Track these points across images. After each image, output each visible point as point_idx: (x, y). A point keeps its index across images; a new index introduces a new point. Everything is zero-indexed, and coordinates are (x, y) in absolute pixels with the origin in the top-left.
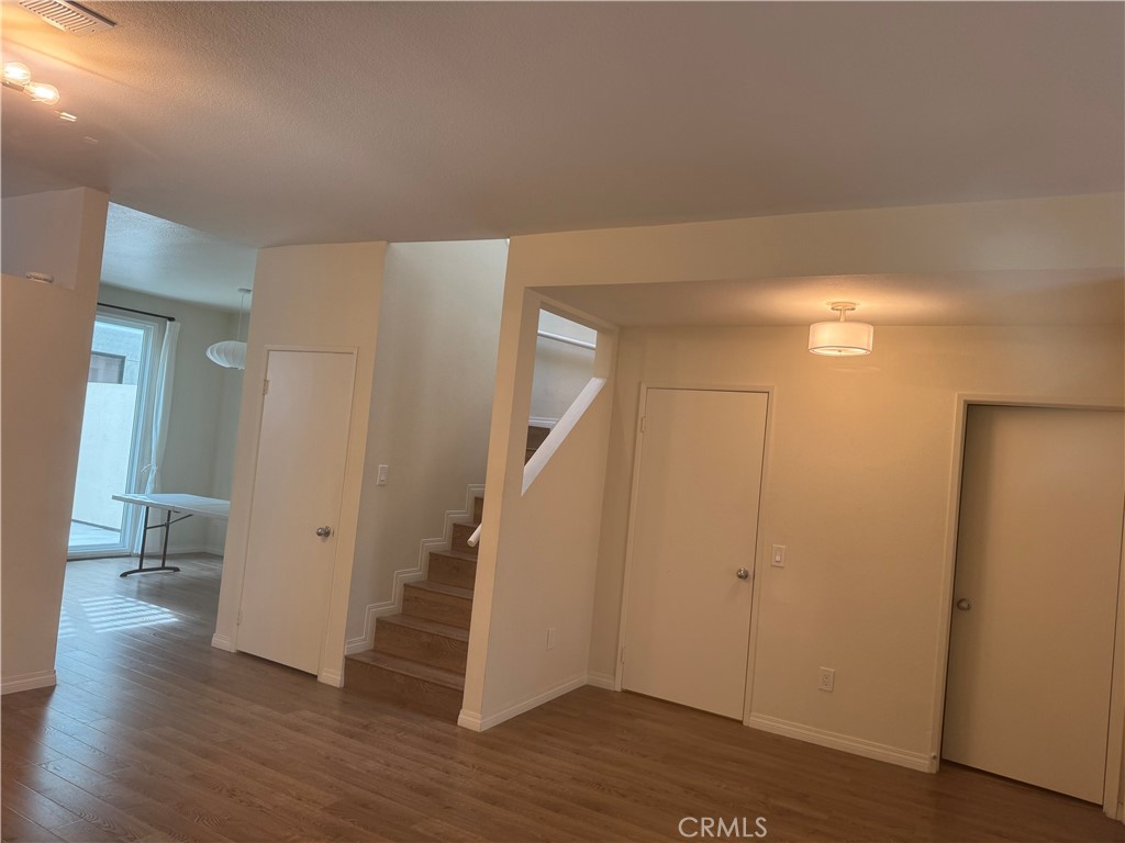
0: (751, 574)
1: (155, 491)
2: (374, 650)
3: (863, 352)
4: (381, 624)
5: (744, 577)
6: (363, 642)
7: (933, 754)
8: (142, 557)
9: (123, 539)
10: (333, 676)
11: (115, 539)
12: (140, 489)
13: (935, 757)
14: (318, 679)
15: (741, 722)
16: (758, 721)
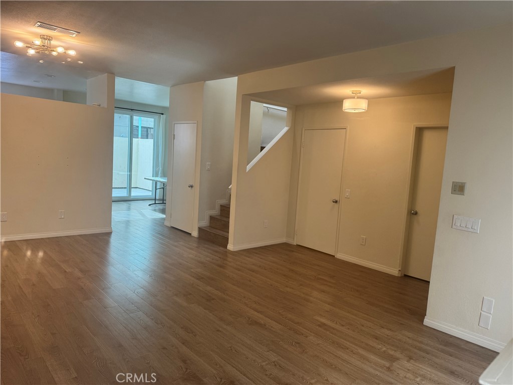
0: (338, 201)
1: (161, 177)
2: (210, 226)
3: (364, 111)
4: (212, 218)
5: (336, 202)
6: (205, 223)
7: (400, 269)
8: (155, 200)
9: (152, 194)
10: (195, 234)
11: (150, 194)
12: (157, 176)
13: (400, 270)
14: (192, 235)
15: (334, 256)
16: (340, 256)
